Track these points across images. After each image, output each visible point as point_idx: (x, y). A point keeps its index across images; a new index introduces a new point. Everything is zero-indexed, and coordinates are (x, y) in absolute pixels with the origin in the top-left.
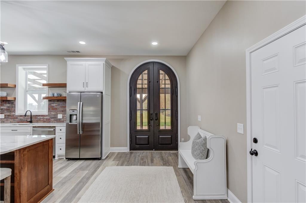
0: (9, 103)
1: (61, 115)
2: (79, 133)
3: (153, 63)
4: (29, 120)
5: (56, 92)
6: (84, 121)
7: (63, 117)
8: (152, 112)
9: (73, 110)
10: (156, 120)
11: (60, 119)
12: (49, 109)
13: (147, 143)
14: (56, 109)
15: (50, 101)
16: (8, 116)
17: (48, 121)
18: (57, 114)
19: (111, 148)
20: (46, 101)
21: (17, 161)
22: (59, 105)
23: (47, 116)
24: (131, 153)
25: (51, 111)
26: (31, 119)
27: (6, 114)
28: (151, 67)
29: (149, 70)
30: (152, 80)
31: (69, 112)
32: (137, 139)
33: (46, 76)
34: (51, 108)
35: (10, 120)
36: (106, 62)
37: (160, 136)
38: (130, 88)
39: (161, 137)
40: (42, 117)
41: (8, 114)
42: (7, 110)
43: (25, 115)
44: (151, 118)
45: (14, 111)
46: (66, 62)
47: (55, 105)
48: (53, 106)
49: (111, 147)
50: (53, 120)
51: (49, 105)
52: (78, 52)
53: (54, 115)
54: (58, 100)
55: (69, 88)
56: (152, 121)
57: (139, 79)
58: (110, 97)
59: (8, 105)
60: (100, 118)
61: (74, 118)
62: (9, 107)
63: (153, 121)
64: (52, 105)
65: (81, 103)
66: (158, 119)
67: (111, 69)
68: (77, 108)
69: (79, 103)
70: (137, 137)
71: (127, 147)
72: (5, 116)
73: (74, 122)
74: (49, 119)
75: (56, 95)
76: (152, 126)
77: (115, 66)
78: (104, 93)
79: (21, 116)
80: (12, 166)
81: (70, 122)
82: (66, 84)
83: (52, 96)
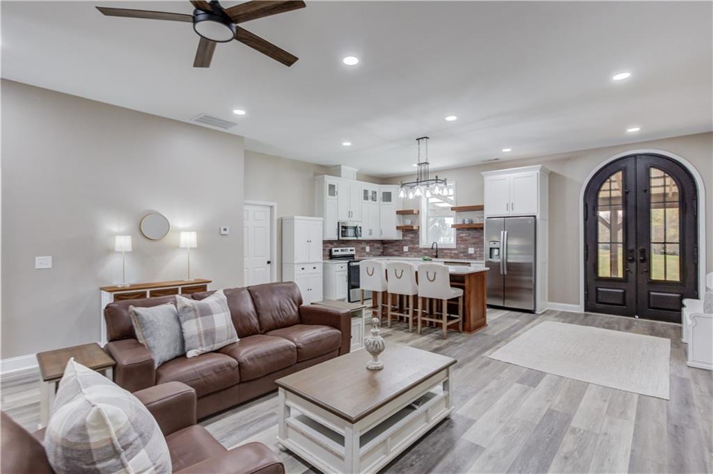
0: (412, 233)
1: (473, 249)
2: (504, 272)
3: (635, 156)
4: (435, 254)
5: (467, 218)
6: (509, 261)
7: (475, 252)
8: (632, 246)
9: (495, 242)
10: (643, 261)
11: (471, 254)
12: (457, 241)
13: (620, 302)
14: (466, 240)
15: (458, 229)
16: (412, 248)
17: (457, 256)
18: (467, 248)
19: (550, 303)
20: (454, 230)
21: (466, 284)
22: (469, 235)
23: (455, 249)
24: (586, 316)
25: (460, 244)
26: (436, 253)
27: (410, 246)
28: (630, 165)
29: (625, 171)
30: (631, 188)
31: (487, 245)
32: (600, 293)
33: (452, 198)
34: (459, 240)
35: (416, 254)
36: (541, 170)
37: (652, 293)
38: (586, 206)
39: (654, 296)
40: (448, 251)
41: (412, 246)
42: (411, 241)
43: (432, 248)
44: (630, 258)
45: (418, 243)
46: (482, 177)
47: (464, 235)
48: (462, 237)
49: (549, 301)
50: (462, 255)
51: (457, 235)
52: (497, 159)
53: (464, 249)
54: (468, 229)
55: (488, 212)
56: (632, 262)
57: (604, 190)
58: (547, 221)
59: (411, 235)
60: (533, 256)
61: (496, 252)
62: (412, 238)
63: (635, 263)
64: (461, 235)
65: (506, 232)
66: (646, 259)
67: (547, 178)
68: (500, 239)
69: (502, 232)
70: (600, 289)
71: (579, 304)
72: (409, 248)
73: (495, 260)
74: (457, 254)
75: (467, 222)
76: (632, 273)
77: (555, 171)
78: (538, 218)
79: (425, 249)
80: (463, 288)
81: (491, 257)
82: (483, 206)
83: (462, 223)
